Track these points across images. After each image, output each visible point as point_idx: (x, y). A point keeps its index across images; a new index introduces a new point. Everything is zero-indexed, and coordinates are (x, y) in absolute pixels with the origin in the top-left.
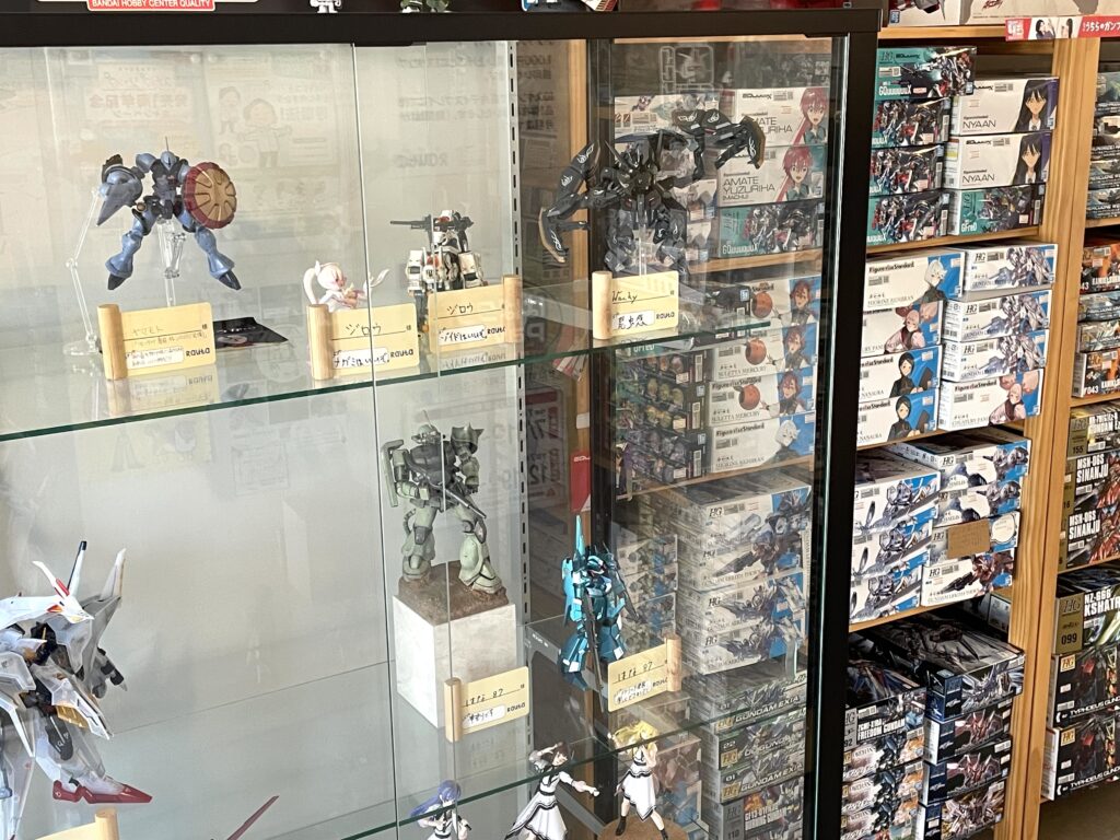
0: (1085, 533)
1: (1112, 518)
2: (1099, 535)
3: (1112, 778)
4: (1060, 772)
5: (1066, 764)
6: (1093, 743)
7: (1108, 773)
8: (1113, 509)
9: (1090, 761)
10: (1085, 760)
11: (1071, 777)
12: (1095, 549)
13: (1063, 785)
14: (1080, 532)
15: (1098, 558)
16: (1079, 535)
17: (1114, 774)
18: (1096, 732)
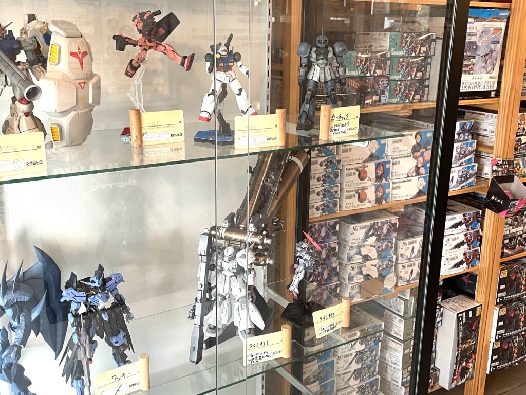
3: (515, 363)
4: (492, 361)
5: (495, 357)
6: (507, 348)
7: (513, 361)
9: (506, 356)
10: (504, 355)
11: (497, 363)
13: (493, 367)
17: (516, 362)
18: (509, 342)
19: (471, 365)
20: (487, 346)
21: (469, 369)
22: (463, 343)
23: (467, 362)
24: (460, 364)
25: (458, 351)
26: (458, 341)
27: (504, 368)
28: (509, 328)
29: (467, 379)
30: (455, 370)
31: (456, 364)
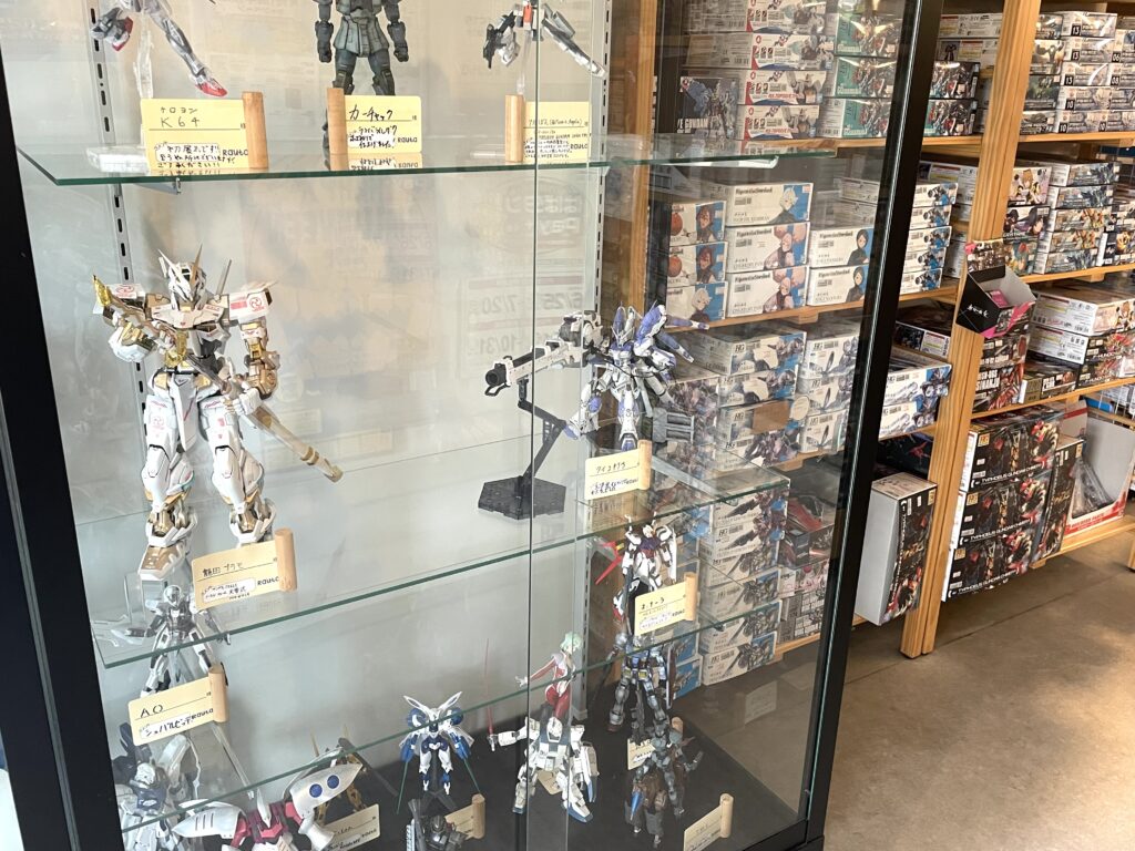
0: (987, 387)
1: (1009, 377)
2: (999, 389)
3: (988, 586)
4: (952, 580)
5: (957, 574)
6: (978, 559)
7: (986, 582)
8: (1010, 370)
9: (974, 573)
10: (971, 571)
11: (959, 584)
12: (994, 400)
13: (954, 590)
14: (985, 386)
15: (995, 407)
16: (984, 388)
17: (991, 584)
18: (981, 551)
19: (915, 585)
20: (945, 555)
21: (912, 592)
22: (905, 549)
23: (910, 580)
24: (901, 582)
25: (898, 560)
26: (899, 544)
27: (970, 593)
28: (982, 527)
29: (908, 608)
30: (891, 592)
31: (894, 582)
